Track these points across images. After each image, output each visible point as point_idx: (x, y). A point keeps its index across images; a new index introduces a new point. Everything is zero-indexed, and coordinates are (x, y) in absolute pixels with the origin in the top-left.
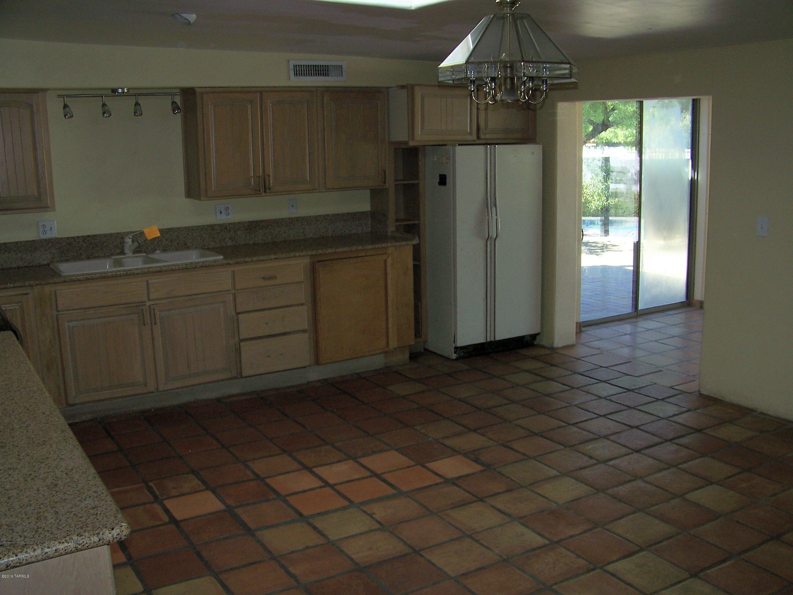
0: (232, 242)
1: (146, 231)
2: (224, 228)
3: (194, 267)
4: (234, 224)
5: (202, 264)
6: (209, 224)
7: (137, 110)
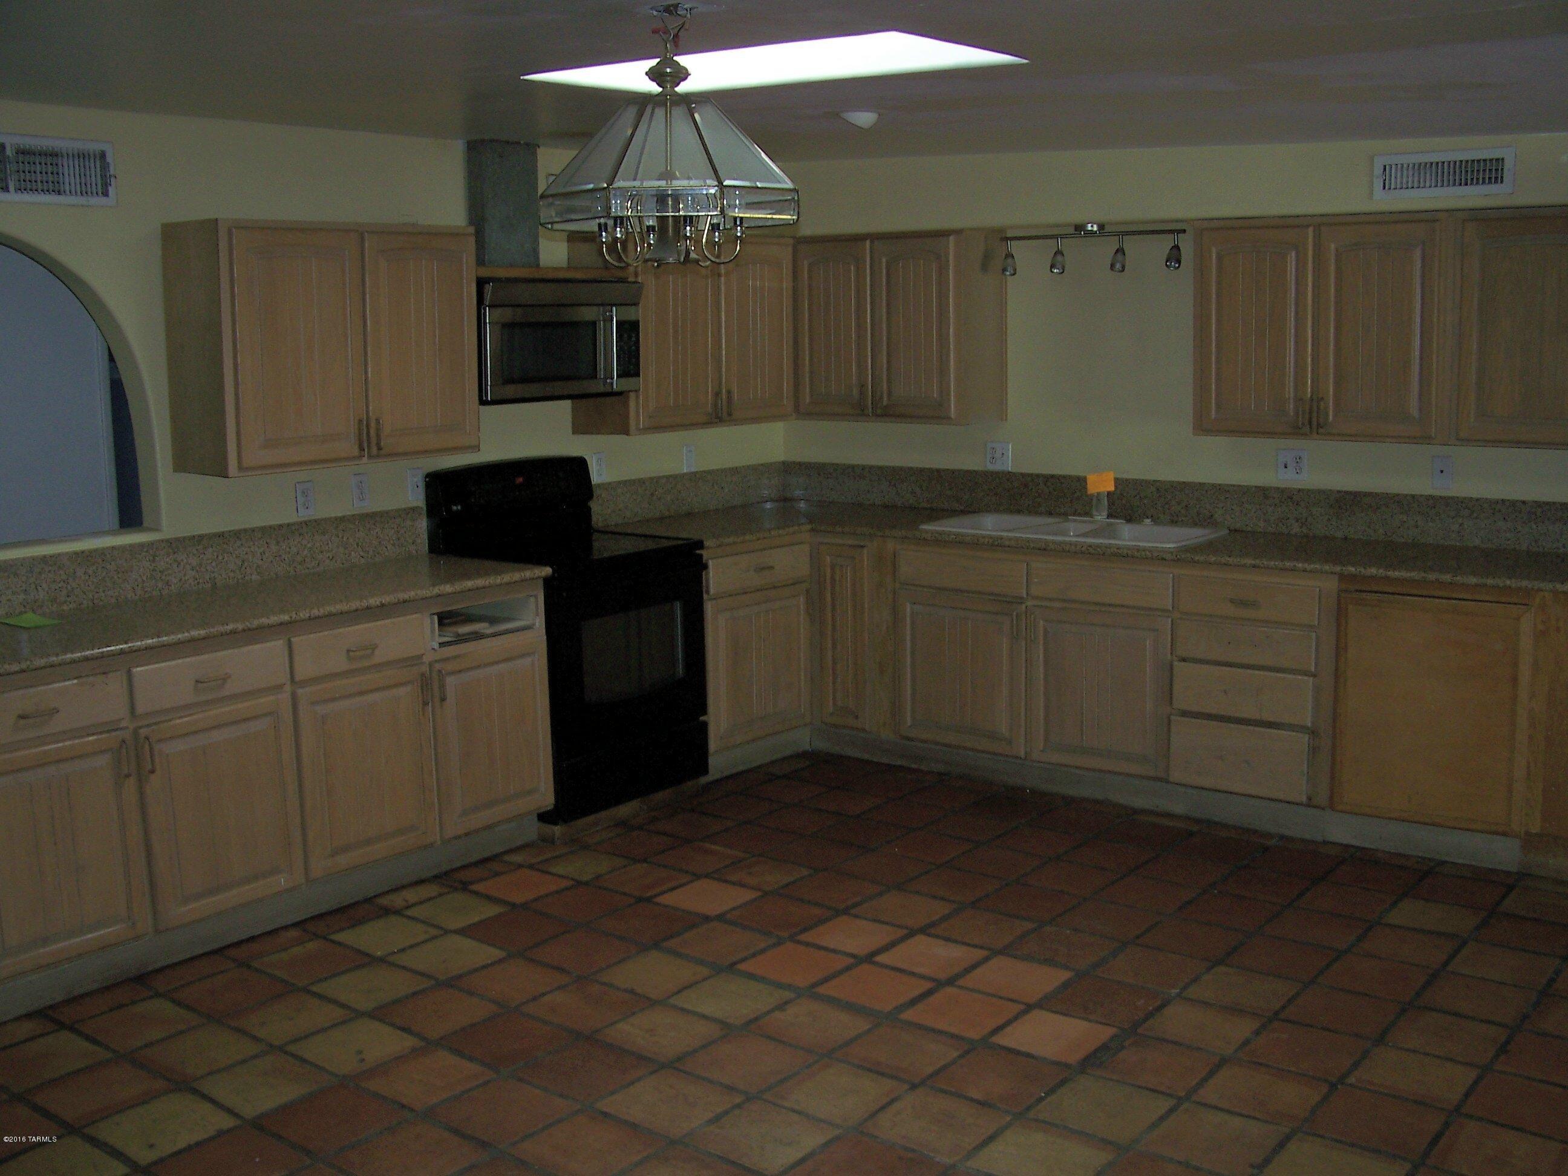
0: (1301, 527)
1: (1091, 479)
2: (1289, 496)
3: (1101, 553)
4: (1308, 492)
5: (1115, 550)
6: (1260, 484)
7: (1118, 261)
